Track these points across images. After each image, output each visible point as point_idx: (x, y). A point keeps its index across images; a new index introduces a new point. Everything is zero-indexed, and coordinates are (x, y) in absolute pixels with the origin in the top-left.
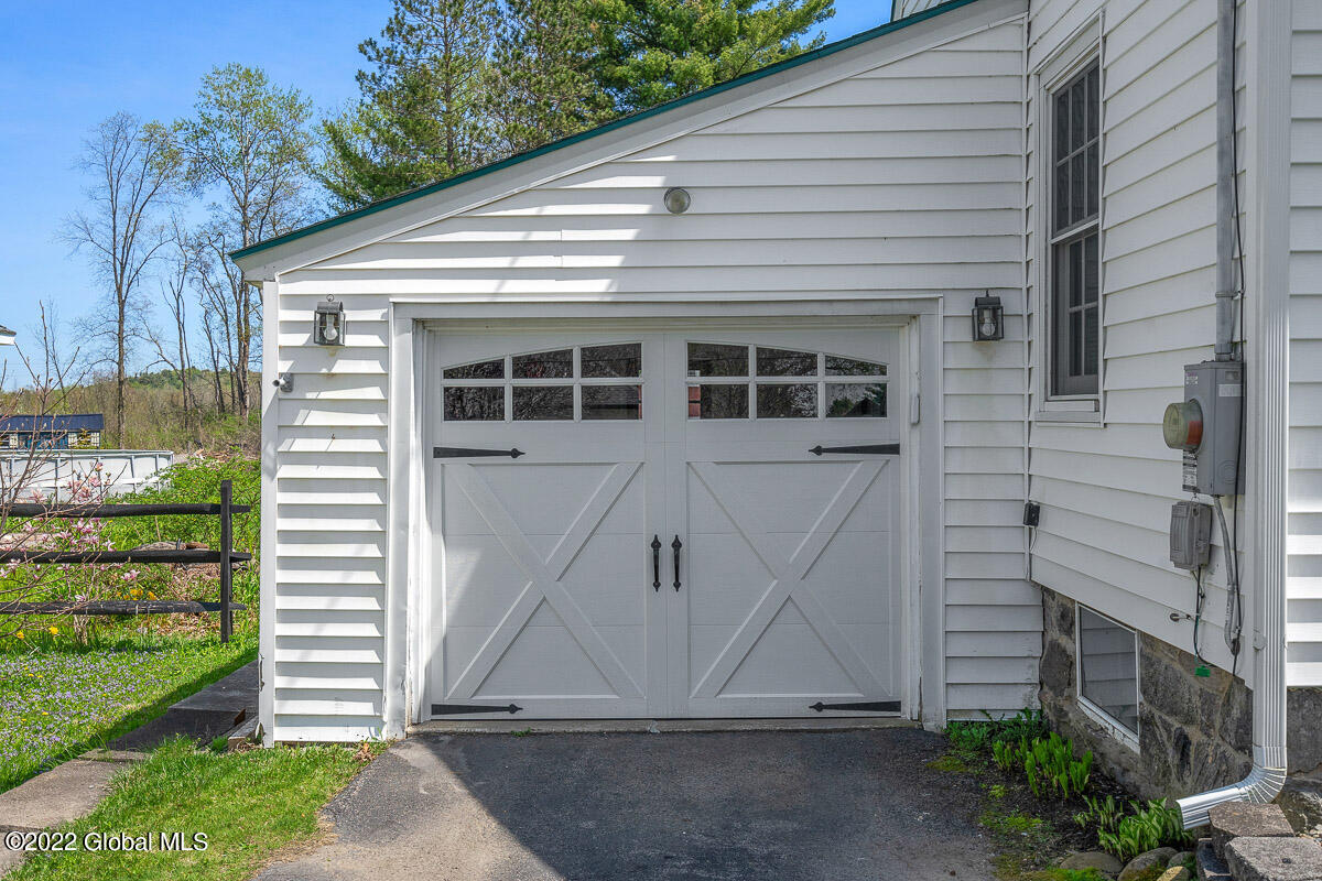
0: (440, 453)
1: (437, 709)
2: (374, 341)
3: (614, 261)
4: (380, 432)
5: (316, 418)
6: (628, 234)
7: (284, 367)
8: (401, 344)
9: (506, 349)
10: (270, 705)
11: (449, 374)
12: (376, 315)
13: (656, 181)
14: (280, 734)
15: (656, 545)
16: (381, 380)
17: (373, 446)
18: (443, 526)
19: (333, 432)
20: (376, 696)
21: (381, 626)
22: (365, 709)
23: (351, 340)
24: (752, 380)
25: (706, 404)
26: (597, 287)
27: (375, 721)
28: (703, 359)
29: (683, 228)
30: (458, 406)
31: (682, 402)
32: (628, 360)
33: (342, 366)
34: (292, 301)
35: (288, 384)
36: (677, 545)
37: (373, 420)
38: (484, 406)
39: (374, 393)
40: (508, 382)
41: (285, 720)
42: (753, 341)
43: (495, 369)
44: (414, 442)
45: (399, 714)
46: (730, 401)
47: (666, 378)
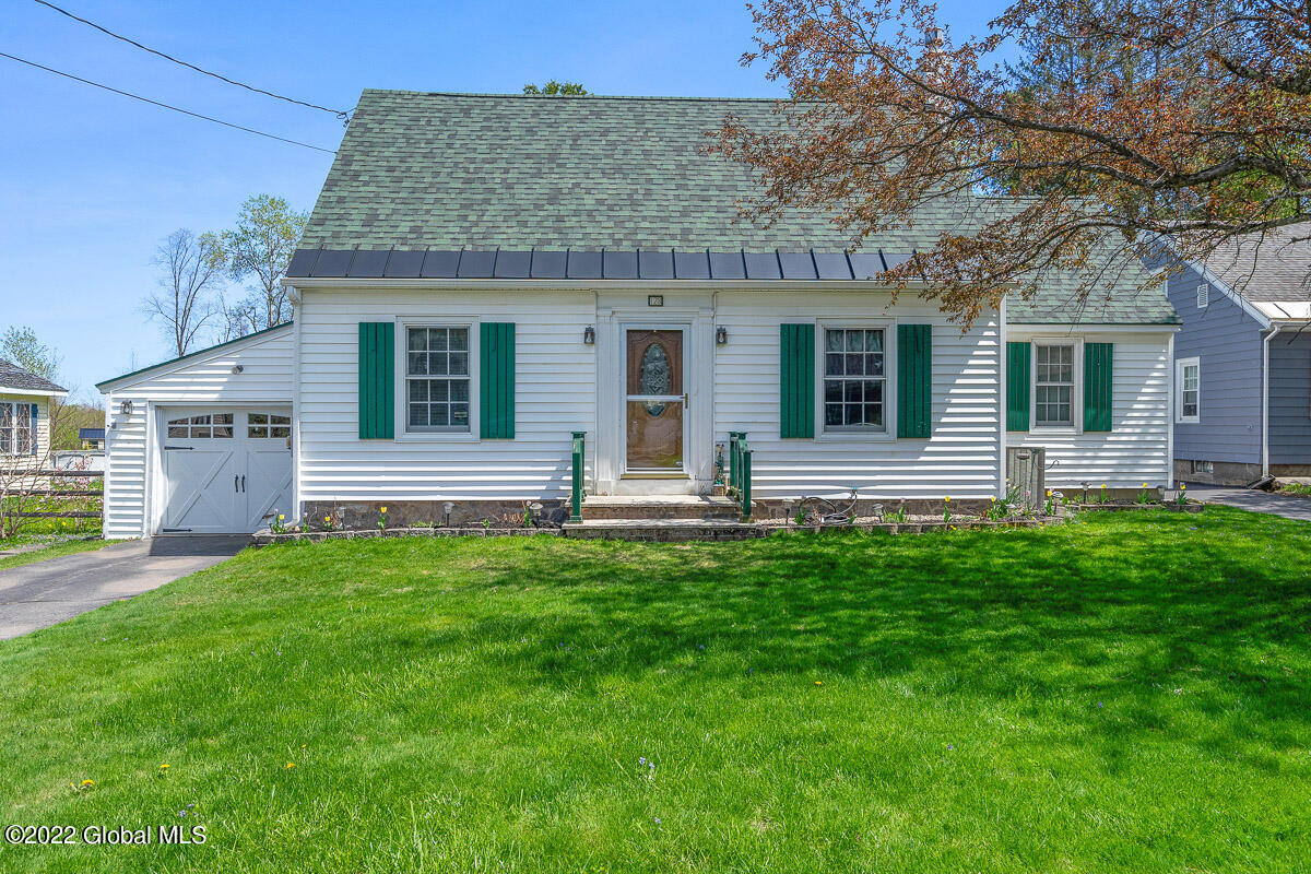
0: (166, 448)
1: (164, 530)
2: (142, 412)
3: (220, 388)
4: (144, 441)
5: (124, 437)
6: (225, 380)
7: (113, 420)
8: (151, 414)
9: (190, 415)
10: (106, 528)
11: (170, 423)
12: (143, 404)
13: (233, 363)
14: (108, 537)
15: (237, 478)
16: (144, 425)
17: (142, 446)
18: (167, 471)
19: (128, 441)
20: (141, 525)
21: (143, 502)
22: (138, 529)
23: (134, 412)
24: (269, 426)
25: (252, 433)
26: (214, 396)
27: (141, 532)
28: (253, 418)
29: (241, 377)
30: (174, 433)
31: (246, 432)
32: (228, 419)
33: (132, 421)
34: (116, 400)
35: (114, 426)
36: (244, 478)
37: (142, 437)
38: (183, 434)
39: (142, 429)
40: (190, 426)
41: (110, 532)
42: (270, 414)
43: (184, 421)
44: (156, 444)
45: (149, 531)
46: (263, 433)
47: (241, 425)
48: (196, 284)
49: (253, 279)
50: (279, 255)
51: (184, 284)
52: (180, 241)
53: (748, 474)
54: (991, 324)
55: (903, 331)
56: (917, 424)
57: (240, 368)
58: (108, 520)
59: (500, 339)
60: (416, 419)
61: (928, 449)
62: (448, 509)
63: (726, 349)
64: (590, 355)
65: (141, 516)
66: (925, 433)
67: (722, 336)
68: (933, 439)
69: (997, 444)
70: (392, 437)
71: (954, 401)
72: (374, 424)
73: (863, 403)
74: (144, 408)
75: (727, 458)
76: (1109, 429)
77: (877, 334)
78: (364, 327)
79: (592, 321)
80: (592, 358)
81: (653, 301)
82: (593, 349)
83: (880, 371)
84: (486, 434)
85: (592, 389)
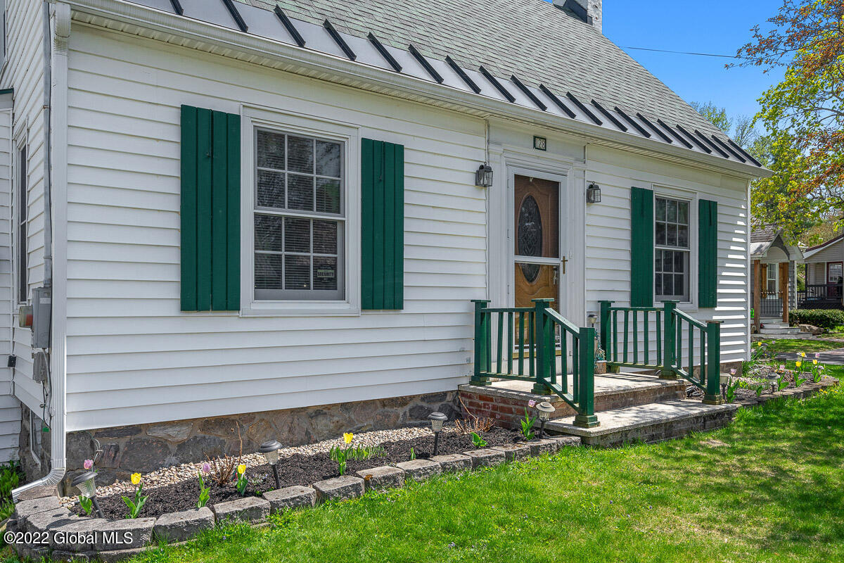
54: (743, 207)
56: (709, 294)
59: (387, 165)
60: (266, 282)
61: (714, 318)
63: (595, 208)
66: (714, 304)
67: (592, 192)
68: (718, 309)
70: (236, 307)
72: (209, 285)
73: (674, 273)
77: (687, 207)
78: (192, 116)
79: (483, 157)
80: (481, 206)
81: (539, 142)
82: (484, 194)
83: (687, 243)
84: (368, 304)
85: (481, 245)
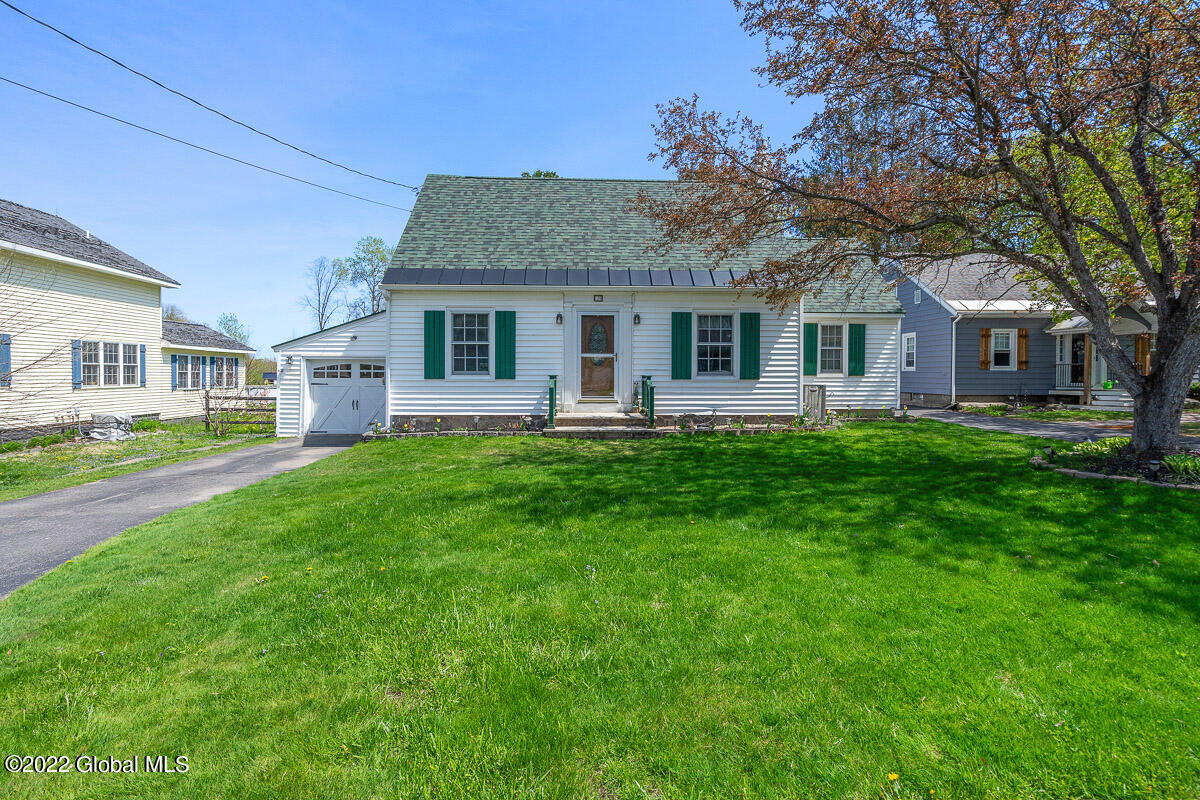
0: (312, 384)
1: (312, 432)
2: (298, 363)
3: (344, 349)
4: (299, 380)
5: (288, 377)
6: (346, 344)
7: (282, 368)
8: (303, 364)
9: (326, 365)
10: (278, 430)
11: (315, 369)
12: (298, 358)
13: (352, 335)
14: (279, 436)
15: (353, 401)
16: (300, 370)
17: (298, 383)
18: (313, 398)
19: (291, 380)
20: (298, 429)
21: (299, 415)
22: (297, 431)
23: (294, 363)
24: (372, 371)
25: (363, 375)
26: (340, 354)
27: (298, 433)
28: (363, 367)
29: (356, 343)
30: (316, 375)
31: (359, 375)
32: (348, 367)
33: (292, 368)
34: (283, 356)
35: (282, 371)
36: (357, 402)
37: (298, 378)
38: (322, 375)
39: (298, 373)
40: (326, 371)
41: (280, 433)
42: (372, 364)
43: (323, 368)
44: (306, 381)
45: (303, 432)
46: (368, 375)
47: (356, 370)
48: (331, 289)
49: (364, 286)
50: (379, 271)
51: (323, 289)
52: (321, 264)
53: (652, 400)
54: (795, 312)
55: (744, 316)
56: (751, 370)
57: (355, 338)
58: (279, 425)
59: (507, 320)
60: (458, 367)
61: (758, 385)
62: (476, 420)
63: (639, 327)
64: (559, 330)
65: (298, 424)
66: (756, 376)
67: (637, 319)
68: (761, 380)
69: (798, 383)
70: (444, 378)
71: (773, 357)
72: (433, 369)
73: (720, 359)
74: (300, 361)
75: (640, 391)
76: (863, 374)
77: (728, 318)
78: (428, 314)
79: (561, 310)
80: (561, 332)
81: (597, 298)
82: (561, 327)
83: (730, 340)
84: (499, 376)
85: (561, 350)
